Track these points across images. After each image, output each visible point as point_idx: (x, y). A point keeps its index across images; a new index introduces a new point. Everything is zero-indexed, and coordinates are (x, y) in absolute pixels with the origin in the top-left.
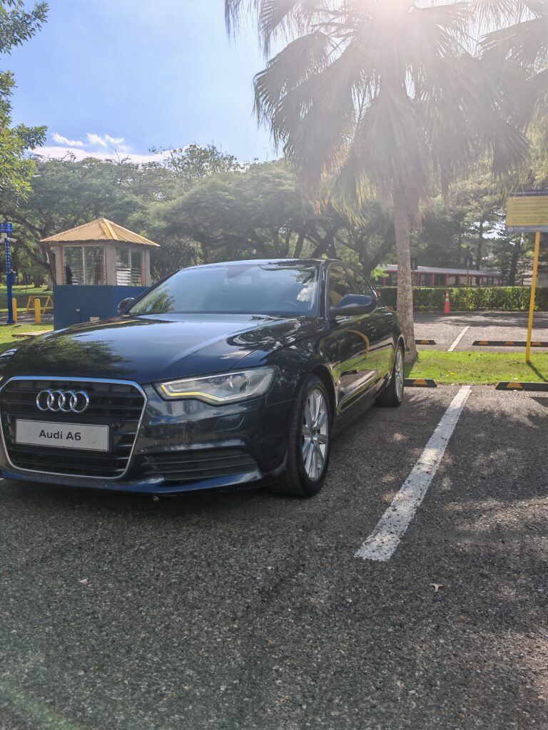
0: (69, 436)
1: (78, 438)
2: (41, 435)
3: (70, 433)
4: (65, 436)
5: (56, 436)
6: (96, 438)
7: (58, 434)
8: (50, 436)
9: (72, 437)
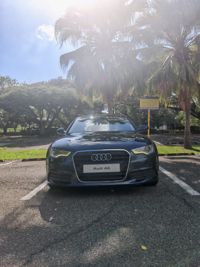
0: (106, 168)
1: (109, 168)
2: (94, 169)
3: (106, 167)
4: (104, 168)
5: (100, 169)
6: (115, 168)
7: (101, 168)
8: (98, 169)
9: (106, 169)
